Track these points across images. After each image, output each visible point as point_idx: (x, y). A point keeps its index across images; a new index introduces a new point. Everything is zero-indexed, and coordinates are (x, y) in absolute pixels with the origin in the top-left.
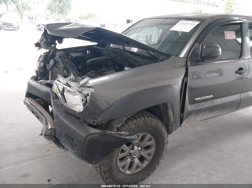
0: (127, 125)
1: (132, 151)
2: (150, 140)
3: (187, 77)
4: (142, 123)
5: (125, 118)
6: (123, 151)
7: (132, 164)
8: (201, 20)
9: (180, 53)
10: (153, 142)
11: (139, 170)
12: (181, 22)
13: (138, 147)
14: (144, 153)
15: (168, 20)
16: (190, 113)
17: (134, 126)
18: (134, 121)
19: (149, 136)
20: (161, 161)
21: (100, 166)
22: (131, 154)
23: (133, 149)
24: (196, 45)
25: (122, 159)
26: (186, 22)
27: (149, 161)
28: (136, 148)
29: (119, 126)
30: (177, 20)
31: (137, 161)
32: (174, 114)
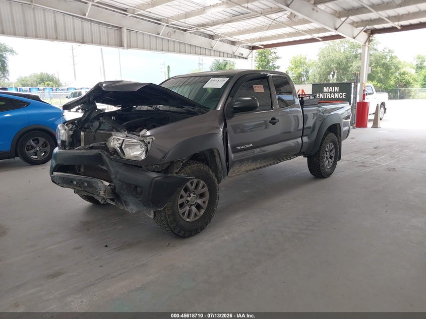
0: (183, 170)
1: (189, 199)
2: (203, 187)
3: (226, 127)
4: (195, 168)
5: (181, 164)
6: (182, 197)
7: (190, 211)
8: (230, 76)
9: (216, 106)
10: (206, 189)
11: (197, 218)
12: (212, 79)
13: (194, 194)
14: (199, 201)
15: (197, 78)
16: (234, 162)
17: (189, 171)
18: (188, 167)
19: (202, 183)
20: (217, 201)
21: (165, 210)
22: (188, 201)
23: (190, 196)
24: (230, 99)
25: (182, 205)
26: (216, 79)
27: (205, 208)
28: (192, 195)
29: (177, 171)
30: (207, 78)
31: (194, 208)
32: (221, 160)
